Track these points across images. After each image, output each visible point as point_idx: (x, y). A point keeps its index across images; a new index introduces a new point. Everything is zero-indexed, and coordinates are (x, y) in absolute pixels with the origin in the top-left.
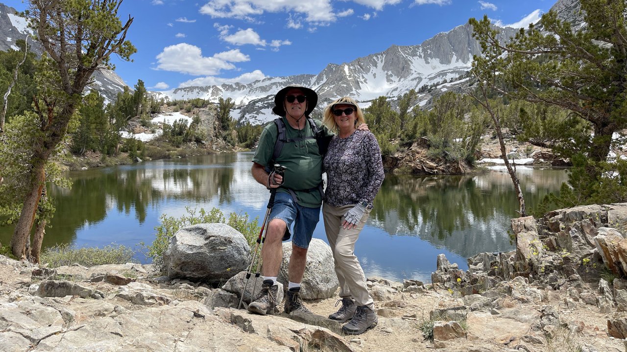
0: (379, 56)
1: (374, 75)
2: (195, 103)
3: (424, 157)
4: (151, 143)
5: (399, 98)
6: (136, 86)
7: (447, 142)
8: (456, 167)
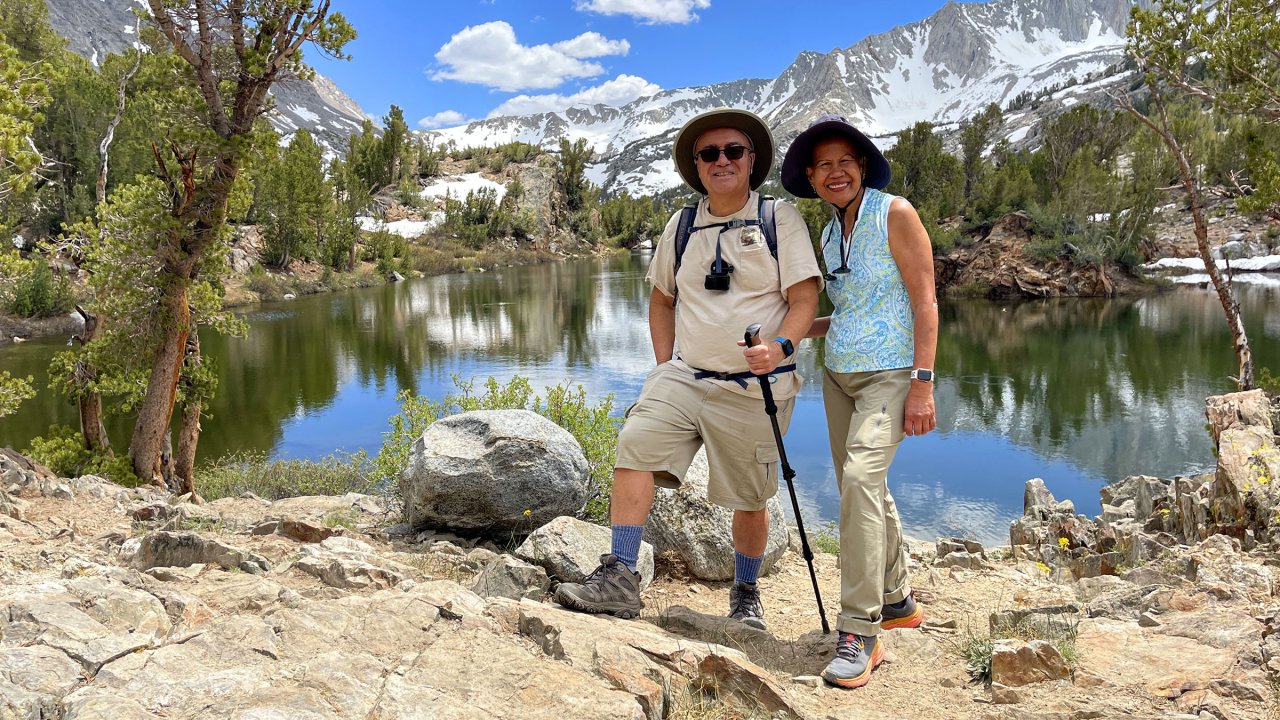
0: (917, 31)
1: (906, 74)
2: (510, 152)
3: (1019, 258)
4: (422, 240)
5: (963, 125)
6: (387, 119)
7: (1071, 223)
8: (1094, 279)
